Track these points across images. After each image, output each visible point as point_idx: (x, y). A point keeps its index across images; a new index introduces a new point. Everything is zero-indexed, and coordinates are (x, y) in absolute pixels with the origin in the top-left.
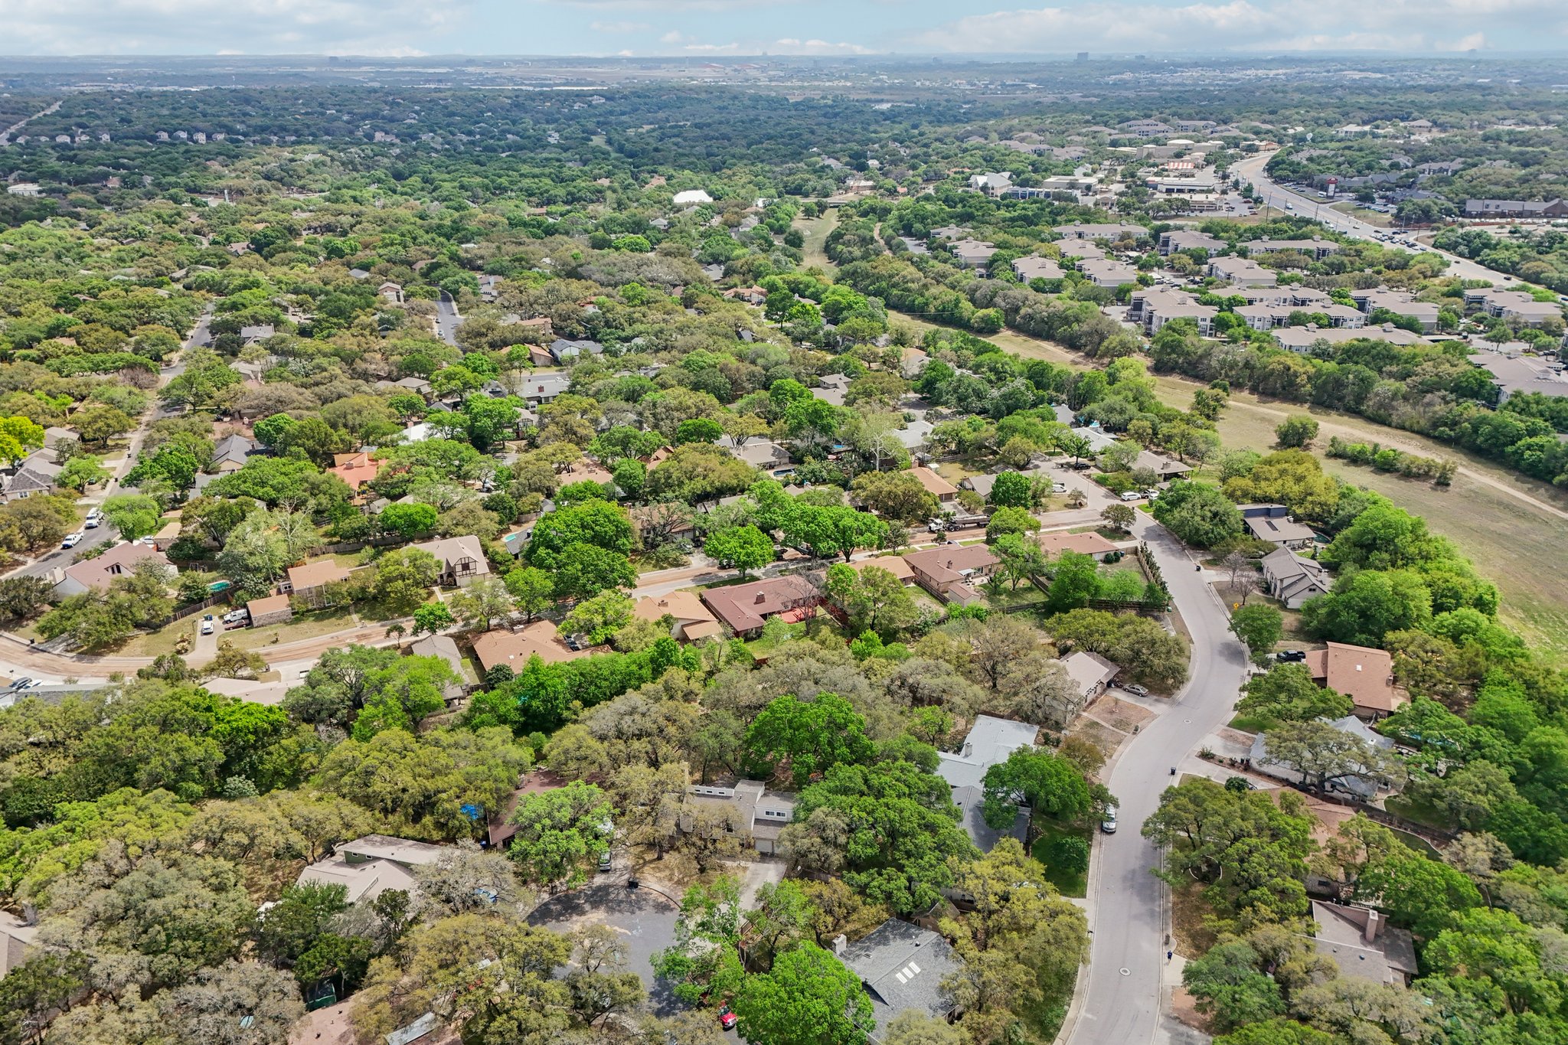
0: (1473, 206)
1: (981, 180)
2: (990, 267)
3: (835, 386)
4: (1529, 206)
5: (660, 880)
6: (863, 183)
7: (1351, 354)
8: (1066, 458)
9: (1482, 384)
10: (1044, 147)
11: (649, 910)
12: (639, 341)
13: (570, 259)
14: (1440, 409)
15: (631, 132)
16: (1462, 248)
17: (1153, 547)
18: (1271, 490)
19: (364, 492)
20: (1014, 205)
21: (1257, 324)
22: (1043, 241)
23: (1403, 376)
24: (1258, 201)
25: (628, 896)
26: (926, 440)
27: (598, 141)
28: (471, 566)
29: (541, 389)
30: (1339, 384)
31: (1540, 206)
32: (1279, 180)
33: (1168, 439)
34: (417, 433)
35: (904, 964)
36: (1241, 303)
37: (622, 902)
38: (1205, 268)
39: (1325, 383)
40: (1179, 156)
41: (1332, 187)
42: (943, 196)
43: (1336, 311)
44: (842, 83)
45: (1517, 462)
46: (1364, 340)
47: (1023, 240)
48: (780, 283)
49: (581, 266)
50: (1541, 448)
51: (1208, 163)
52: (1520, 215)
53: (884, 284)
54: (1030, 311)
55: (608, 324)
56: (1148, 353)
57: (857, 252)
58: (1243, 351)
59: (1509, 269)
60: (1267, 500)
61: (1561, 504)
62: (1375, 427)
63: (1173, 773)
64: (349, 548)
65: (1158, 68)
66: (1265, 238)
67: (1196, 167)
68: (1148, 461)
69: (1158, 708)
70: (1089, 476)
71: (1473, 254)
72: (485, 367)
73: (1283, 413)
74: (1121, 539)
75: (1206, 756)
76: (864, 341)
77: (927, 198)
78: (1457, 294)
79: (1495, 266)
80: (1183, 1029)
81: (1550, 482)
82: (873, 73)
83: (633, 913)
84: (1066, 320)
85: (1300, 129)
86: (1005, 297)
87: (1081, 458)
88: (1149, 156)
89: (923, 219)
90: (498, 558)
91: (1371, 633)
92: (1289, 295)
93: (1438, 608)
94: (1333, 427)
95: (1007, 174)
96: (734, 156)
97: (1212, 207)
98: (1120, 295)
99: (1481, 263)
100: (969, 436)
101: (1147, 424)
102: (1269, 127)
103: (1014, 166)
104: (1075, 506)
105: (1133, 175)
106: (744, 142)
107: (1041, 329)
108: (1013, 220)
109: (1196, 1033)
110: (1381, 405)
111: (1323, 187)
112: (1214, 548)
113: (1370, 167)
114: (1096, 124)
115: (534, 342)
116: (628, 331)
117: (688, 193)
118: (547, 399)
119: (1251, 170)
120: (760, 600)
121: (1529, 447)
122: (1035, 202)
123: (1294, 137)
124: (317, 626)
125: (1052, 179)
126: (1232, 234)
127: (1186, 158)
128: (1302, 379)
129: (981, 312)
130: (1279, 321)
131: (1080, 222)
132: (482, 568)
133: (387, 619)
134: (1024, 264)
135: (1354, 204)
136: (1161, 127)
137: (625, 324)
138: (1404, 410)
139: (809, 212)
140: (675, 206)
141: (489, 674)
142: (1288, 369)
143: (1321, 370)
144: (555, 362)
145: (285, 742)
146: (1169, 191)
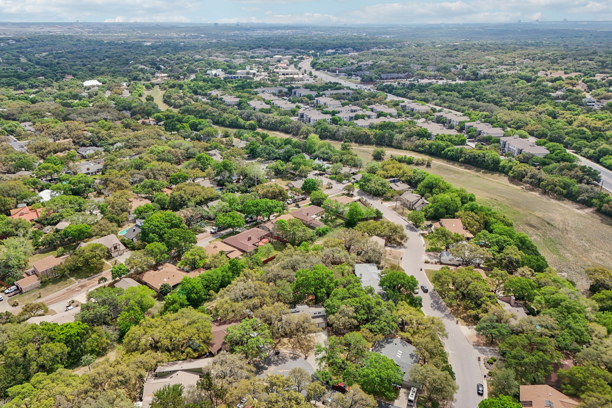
0: (383, 76)
1: (214, 72)
2: (239, 105)
3: (215, 155)
4: (400, 75)
5: (286, 349)
6: (163, 75)
7: (382, 127)
8: (317, 172)
9: (426, 133)
10: (228, 59)
11: (290, 361)
12: (119, 144)
13: (60, 112)
14: (417, 142)
15: (37, 55)
16: (387, 90)
17: (365, 198)
18: (393, 173)
19: (34, 225)
20: (232, 81)
21: (345, 120)
22: (253, 94)
23: (401, 133)
24: (315, 77)
25: (278, 357)
26: (265, 171)
27: (23, 60)
28: (118, 247)
29: (88, 169)
30: (383, 137)
31: (403, 75)
32: (318, 69)
33: (347, 161)
34: (46, 195)
35: (396, 352)
36: (336, 113)
37: (277, 361)
38: (315, 101)
39: (379, 137)
40: (279, 61)
41: (337, 71)
42: (202, 79)
43: (369, 113)
44: (122, 34)
45: (446, 156)
46: (385, 122)
47: (246, 95)
48: (162, 116)
49: (69, 115)
50: (453, 151)
51: (291, 64)
52: (398, 78)
53: (203, 114)
54: (267, 121)
55: (100, 139)
56: (316, 133)
57: (182, 102)
58: (348, 129)
59: (404, 96)
61: (463, 167)
62: (398, 150)
63: (421, 270)
64: (46, 250)
65: (247, 29)
66: (329, 90)
67: (287, 65)
68: (346, 170)
69: (402, 250)
70: (327, 177)
71: (390, 92)
72: (58, 162)
73: (372, 149)
74: (352, 197)
75: (427, 262)
76: (212, 136)
77: (195, 80)
78: (397, 105)
79: (398, 95)
80: (480, 347)
81: (458, 161)
82: (134, 30)
83: (285, 363)
84: (281, 123)
85: (313, 51)
86: (255, 116)
87: (322, 172)
88: (268, 61)
89: (201, 88)
90: (125, 242)
91: (450, 214)
92: (350, 109)
93: (463, 203)
94: (389, 152)
95: (221, 70)
96: (97, 65)
97: (302, 80)
98: (293, 113)
99: (394, 94)
100: (281, 168)
101: (338, 157)
102: (303, 51)
103: (223, 66)
104: (329, 188)
105: (268, 69)
106: (97, 59)
107: (274, 127)
108: (236, 87)
109: (484, 347)
110: (398, 143)
111: (334, 71)
112: (385, 195)
113: (345, 64)
114: (242, 50)
115: (69, 149)
116: (111, 141)
117: (90, 81)
118: (92, 173)
119: (306, 65)
120: (249, 239)
121: (449, 151)
122: (240, 80)
123: (313, 54)
124: (56, 287)
125: (239, 71)
126: (316, 89)
127: (282, 62)
128: (372, 137)
129: (248, 122)
130: (352, 118)
131: (262, 87)
132: (122, 247)
133: (88, 277)
134: (253, 103)
135: (346, 77)
136: (266, 51)
137: (108, 138)
138: (406, 144)
139: (148, 88)
140: (86, 87)
141: (161, 289)
142: (366, 133)
143: (376, 133)
144: (83, 157)
145: (93, 336)
146: (283, 74)
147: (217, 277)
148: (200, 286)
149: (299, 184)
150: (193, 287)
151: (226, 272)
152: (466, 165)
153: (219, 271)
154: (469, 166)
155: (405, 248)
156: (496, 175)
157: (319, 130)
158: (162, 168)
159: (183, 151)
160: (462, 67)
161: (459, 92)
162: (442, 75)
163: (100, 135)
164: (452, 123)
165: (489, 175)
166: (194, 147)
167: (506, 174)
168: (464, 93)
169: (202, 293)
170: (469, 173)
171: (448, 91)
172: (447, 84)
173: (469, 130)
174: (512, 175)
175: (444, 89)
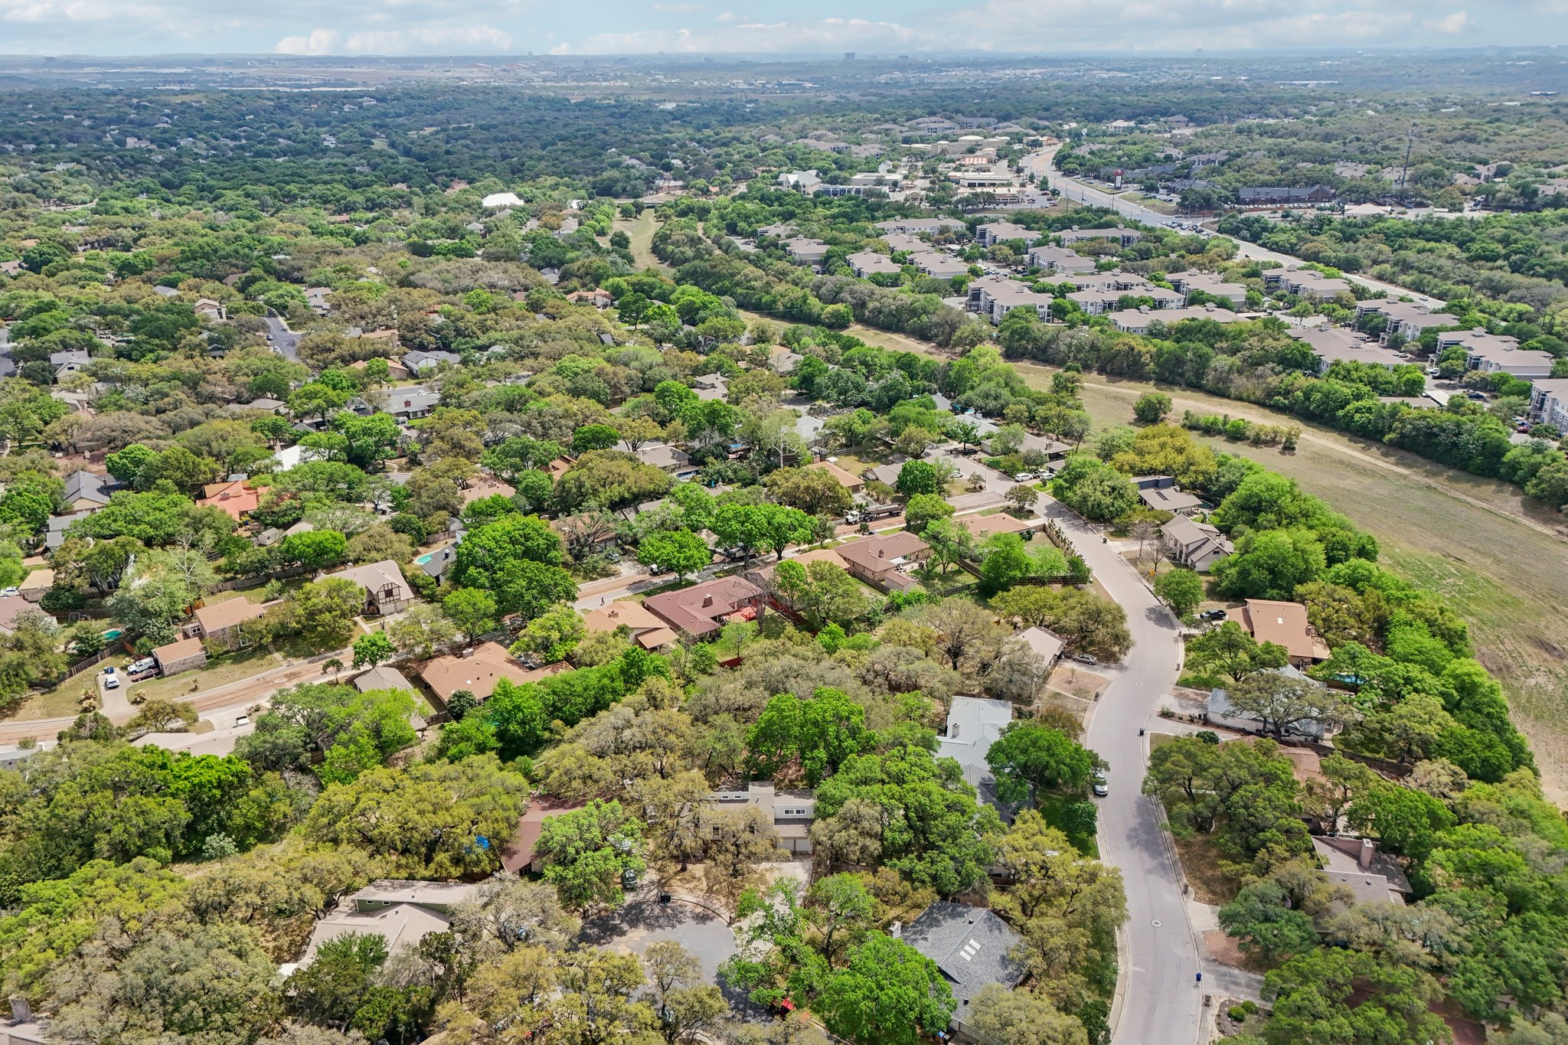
0: (1246, 193)
1: (792, 178)
2: (826, 264)
3: (713, 386)
4: (1295, 192)
5: (691, 890)
6: (673, 183)
7: (1183, 333)
8: (955, 445)
9: (1305, 355)
10: (842, 145)
11: (690, 923)
12: (498, 349)
13: (398, 268)
14: (1273, 381)
15: (413, 134)
16: (1245, 233)
17: (1059, 523)
18: (1157, 462)
19: (246, 524)
20: (831, 203)
21: (1090, 309)
22: (868, 236)
23: (1233, 352)
24: (1055, 193)
25: (663, 910)
26: (819, 434)
27: (379, 144)
28: (395, 592)
29: (407, 404)
30: (1179, 361)
31: (1304, 192)
32: (1069, 173)
33: (1046, 420)
34: (290, 458)
36: (1071, 290)
37: (658, 918)
38: (1027, 257)
39: (1167, 361)
40: (971, 151)
41: (1119, 178)
42: (759, 195)
43: (1158, 294)
44: (619, 83)
45: (1347, 425)
46: (1193, 319)
47: (850, 237)
48: (624, 285)
49: (413, 274)
50: (1369, 410)
51: (1000, 158)
52: (1287, 201)
53: (727, 283)
54: (878, 304)
55: (459, 332)
56: (997, 341)
57: (689, 252)
58: (1085, 334)
59: (1291, 251)
60: (1152, 471)
61: (1392, 459)
62: (1217, 400)
63: (1142, 733)
64: (248, 583)
65: (923, 67)
66: (1075, 227)
67: (990, 161)
68: (1032, 444)
69: (1111, 674)
71: (1254, 238)
72: (344, 384)
73: (1136, 392)
74: (1027, 518)
75: (1166, 715)
76: (725, 339)
77: (742, 197)
78: (1255, 274)
79: (1276, 248)
80: (1224, 969)
81: (1380, 441)
82: (648, 73)
83: (673, 926)
84: (914, 312)
85: (1074, 125)
86: (851, 293)
87: (970, 446)
88: (944, 152)
89: (746, 218)
90: (420, 582)
91: (1281, 587)
92: (1112, 280)
93: (1331, 561)
94: (1182, 403)
95: (814, 172)
96: (531, 158)
97: (1015, 200)
98: (956, 286)
99: (1263, 245)
100: (860, 428)
101: (1023, 407)
102: (1046, 123)
103: (820, 164)
104: (974, 490)
105: (934, 171)
106: (538, 144)
107: (891, 322)
108: (834, 217)
109: (1236, 971)
110: (1220, 380)
111: (1110, 179)
112: (1117, 520)
113: (1147, 160)
114: (886, 121)
115: (386, 355)
116: (483, 340)
117: (496, 196)
118: (415, 413)
119: (1041, 162)
120: (708, 603)
121: (1358, 410)
122: (851, 199)
123: (1070, 133)
124: (237, 669)
125: (859, 176)
126: (1042, 224)
127: (978, 153)
128: (1146, 358)
129: (831, 308)
130: (1110, 305)
131: (898, 217)
133: (313, 655)
134: (858, 260)
135: (1141, 194)
136: (948, 124)
137: (479, 333)
138: (1240, 382)
139: (626, 214)
140: (486, 209)
141: (450, 702)
142: (1133, 349)
143: (1161, 349)
144: (412, 374)
145: (253, 793)
146: (971, 185)
149: (889, 474)
151: (613, 680)
152: (1402, 453)
153: (593, 675)
154: (1411, 457)
155: (1122, 668)
156: (1489, 489)
157: (1007, 334)
159: (633, 372)
160: (1493, 170)
161: (1460, 245)
162: (1424, 192)
163: (461, 324)
164: (1400, 330)
165: (1468, 486)
166: (665, 364)
167: (1519, 485)
168: (1475, 247)
170: (1405, 477)
171: (1428, 240)
172: (1429, 220)
173: (1446, 353)
174: (1533, 491)
175: (1419, 234)
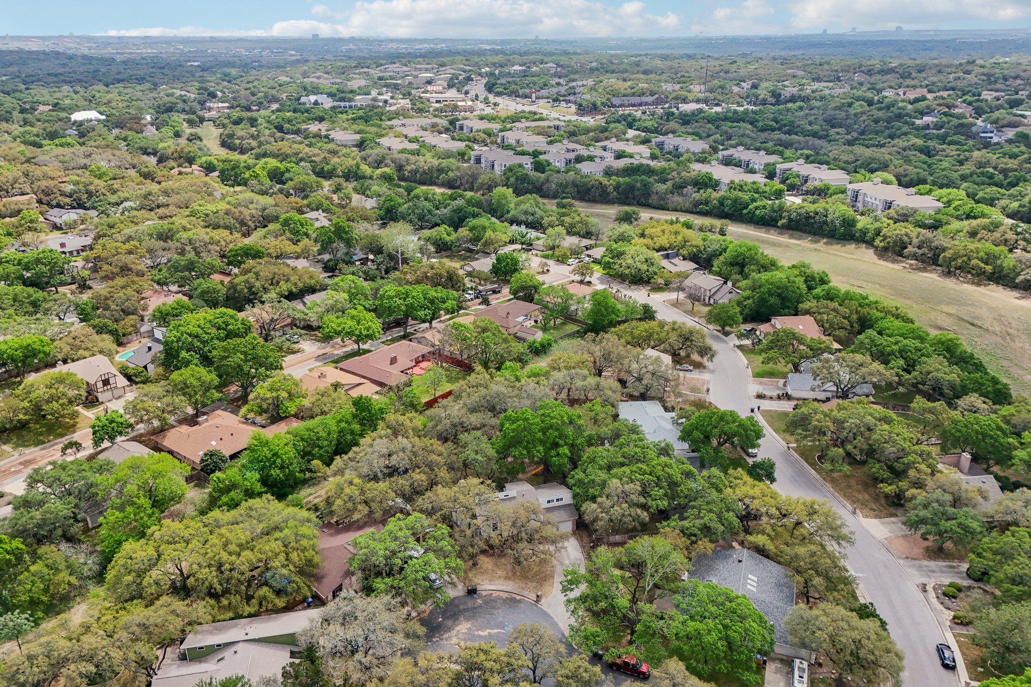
0: (615, 101)
1: (311, 99)
2: (361, 145)
4: (644, 99)
5: (491, 580)
6: (220, 105)
7: (629, 172)
10: (338, 81)
11: (503, 608)
12: (129, 204)
17: (614, 286)
18: (663, 242)
20: (346, 112)
21: (558, 164)
22: (385, 129)
24: (495, 104)
25: (474, 601)
28: (112, 381)
29: (64, 246)
30: (631, 188)
31: (650, 99)
32: (499, 94)
33: (572, 225)
35: (746, 578)
36: (541, 153)
37: (474, 608)
38: (499, 138)
39: (624, 190)
40: (429, 82)
41: (534, 95)
46: (631, 165)
47: (372, 129)
48: (215, 162)
51: (450, 86)
54: (414, 167)
56: (506, 185)
57: (254, 143)
58: (565, 178)
60: (663, 248)
61: (786, 236)
62: (661, 212)
66: (523, 120)
67: (444, 88)
69: (706, 376)
70: (537, 255)
71: (630, 125)
73: (614, 209)
74: (589, 286)
77: (278, 110)
78: (647, 142)
81: (775, 226)
83: (491, 614)
84: (441, 170)
85: (488, 69)
86: (390, 160)
87: (527, 246)
88: (411, 83)
92: (564, 147)
93: (810, 288)
94: (646, 215)
95: (325, 95)
97: (472, 109)
98: (462, 155)
100: (447, 239)
102: (471, 67)
103: (327, 91)
104: (543, 273)
105: (409, 94)
107: (426, 179)
108: (353, 119)
110: (660, 199)
111: (526, 97)
113: (545, 85)
114: (362, 68)
117: (82, 112)
119: (478, 89)
120: (393, 361)
122: (360, 109)
125: (358, 97)
126: (499, 120)
127: (434, 84)
128: (610, 189)
129: (379, 171)
130: (570, 161)
131: (401, 118)
132: (122, 381)
133: (44, 443)
134: (385, 142)
135: (549, 105)
136: (405, 68)
138: (677, 199)
139: (191, 123)
141: (202, 461)
142: (601, 184)
143: (618, 183)
144: (56, 227)
146: (437, 102)
147: (329, 434)
148: (289, 453)
149: (484, 264)
150: (275, 455)
151: (347, 422)
152: (791, 232)
153: (330, 421)
154: (798, 234)
155: (713, 372)
156: (852, 247)
157: (512, 180)
158: (212, 238)
159: (254, 211)
160: (749, 87)
161: (751, 123)
162: (718, 97)
164: (750, 166)
165: (838, 247)
166: (276, 205)
167: (870, 243)
168: (760, 124)
169: (295, 467)
170: (800, 245)
171: (733, 122)
172: (728, 111)
173: (785, 175)
174: (882, 244)
175: (726, 119)
